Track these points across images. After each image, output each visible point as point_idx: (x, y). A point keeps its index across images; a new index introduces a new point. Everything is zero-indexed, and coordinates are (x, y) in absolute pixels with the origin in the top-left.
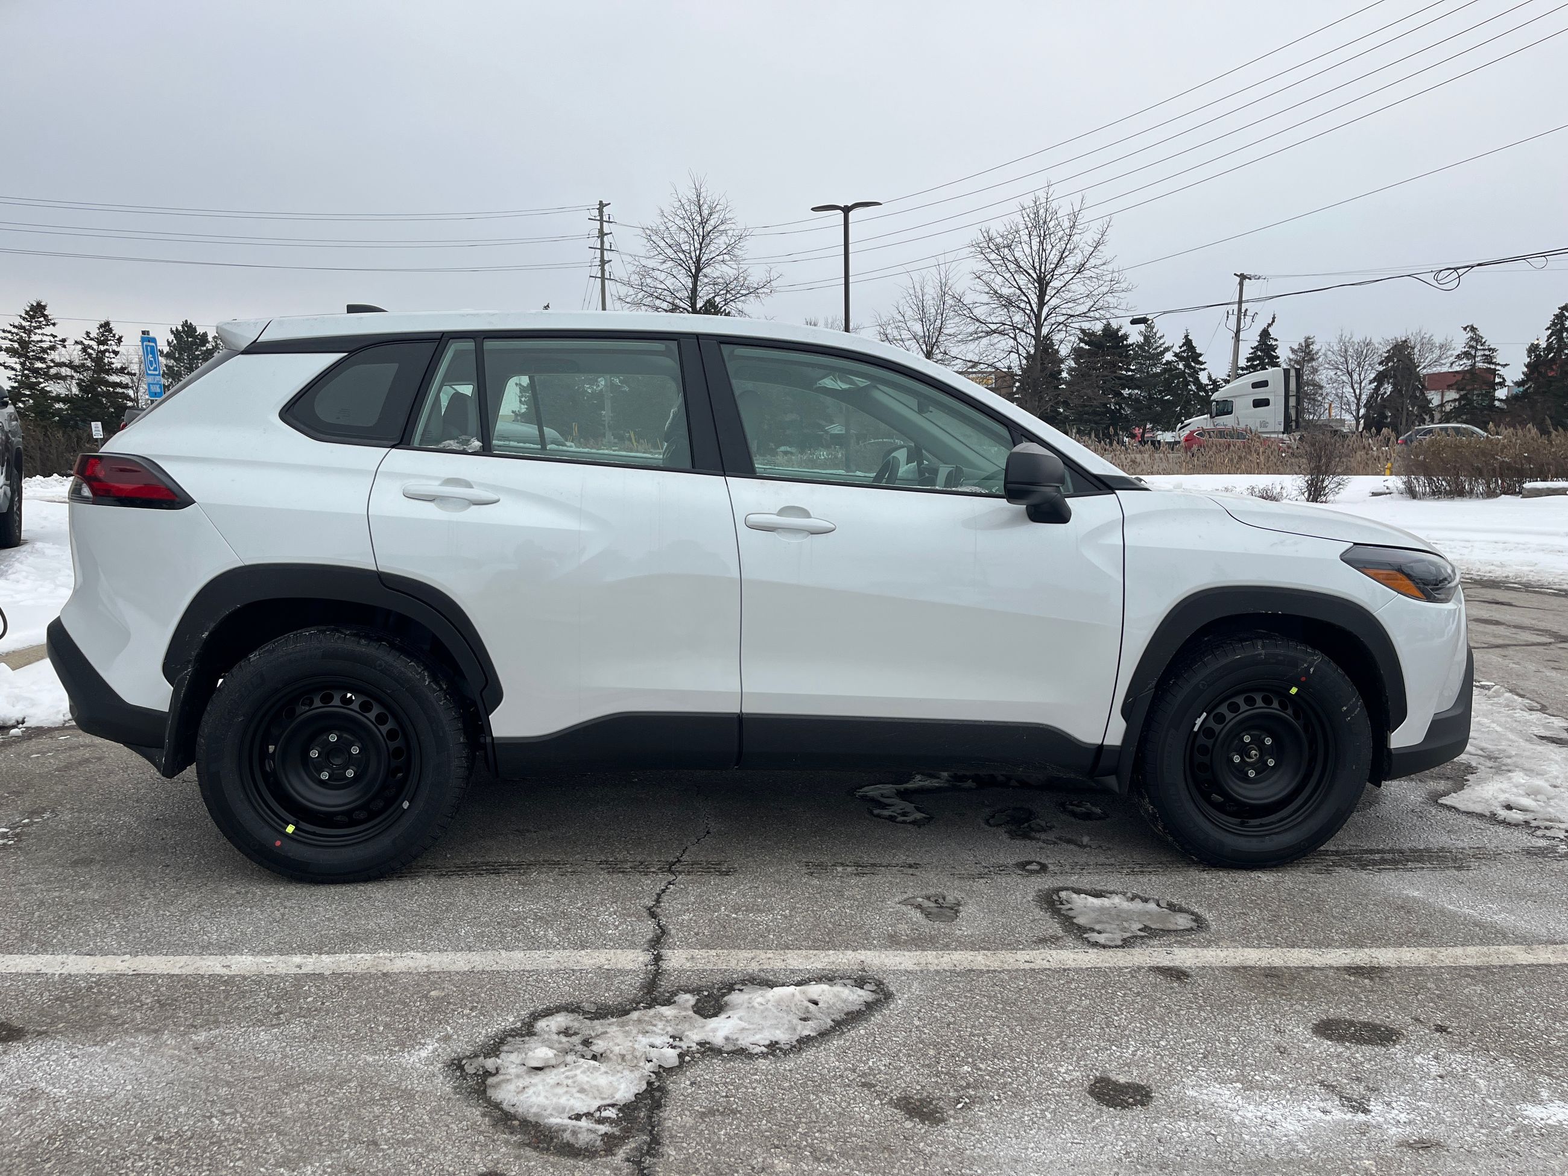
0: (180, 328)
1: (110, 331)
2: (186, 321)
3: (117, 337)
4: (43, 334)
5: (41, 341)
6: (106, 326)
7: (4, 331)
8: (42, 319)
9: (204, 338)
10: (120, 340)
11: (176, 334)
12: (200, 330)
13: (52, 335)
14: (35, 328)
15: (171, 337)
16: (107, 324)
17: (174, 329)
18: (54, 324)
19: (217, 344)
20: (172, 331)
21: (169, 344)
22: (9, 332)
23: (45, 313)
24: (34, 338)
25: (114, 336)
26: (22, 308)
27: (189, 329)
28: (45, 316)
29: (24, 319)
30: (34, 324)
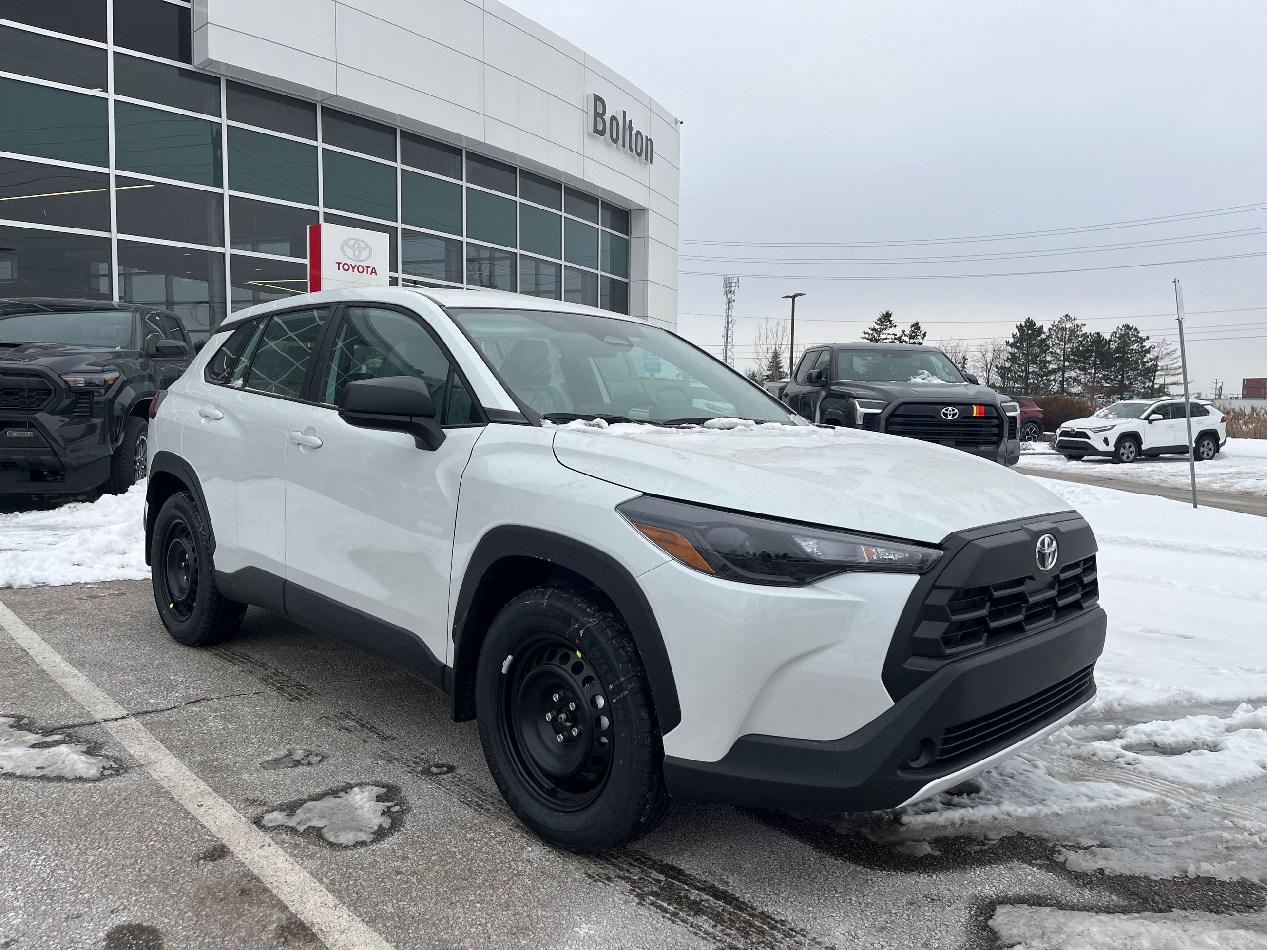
0: (1023, 324)
1: (919, 328)
2: (1029, 318)
3: (923, 333)
4: (888, 334)
5: (886, 339)
6: (916, 326)
7: (865, 333)
8: (888, 323)
9: (1040, 330)
10: (925, 335)
11: (1020, 328)
12: (1038, 325)
13: (894, 334)
14: (883, 329)
15: (1016, 332)
16: (917, 324)
17: (1019, 325)
18: (895, 327)
19: (1050, 334)
20: (1017, 327)
21: (1013, 336)
22: (868, 333)
23: (891, 319)
24: (882, 336)
25: (921, 332)
26: (877, 316)
27: (1030, 323)
28: (890, 321)
29: (878, 324)
30: (883, 327)
